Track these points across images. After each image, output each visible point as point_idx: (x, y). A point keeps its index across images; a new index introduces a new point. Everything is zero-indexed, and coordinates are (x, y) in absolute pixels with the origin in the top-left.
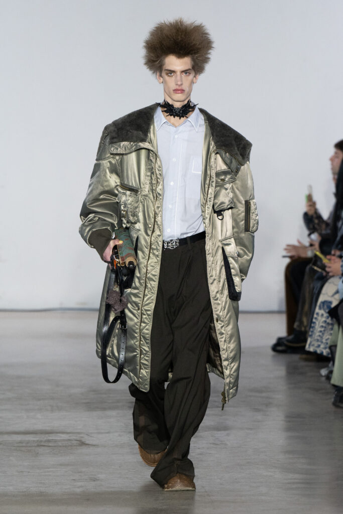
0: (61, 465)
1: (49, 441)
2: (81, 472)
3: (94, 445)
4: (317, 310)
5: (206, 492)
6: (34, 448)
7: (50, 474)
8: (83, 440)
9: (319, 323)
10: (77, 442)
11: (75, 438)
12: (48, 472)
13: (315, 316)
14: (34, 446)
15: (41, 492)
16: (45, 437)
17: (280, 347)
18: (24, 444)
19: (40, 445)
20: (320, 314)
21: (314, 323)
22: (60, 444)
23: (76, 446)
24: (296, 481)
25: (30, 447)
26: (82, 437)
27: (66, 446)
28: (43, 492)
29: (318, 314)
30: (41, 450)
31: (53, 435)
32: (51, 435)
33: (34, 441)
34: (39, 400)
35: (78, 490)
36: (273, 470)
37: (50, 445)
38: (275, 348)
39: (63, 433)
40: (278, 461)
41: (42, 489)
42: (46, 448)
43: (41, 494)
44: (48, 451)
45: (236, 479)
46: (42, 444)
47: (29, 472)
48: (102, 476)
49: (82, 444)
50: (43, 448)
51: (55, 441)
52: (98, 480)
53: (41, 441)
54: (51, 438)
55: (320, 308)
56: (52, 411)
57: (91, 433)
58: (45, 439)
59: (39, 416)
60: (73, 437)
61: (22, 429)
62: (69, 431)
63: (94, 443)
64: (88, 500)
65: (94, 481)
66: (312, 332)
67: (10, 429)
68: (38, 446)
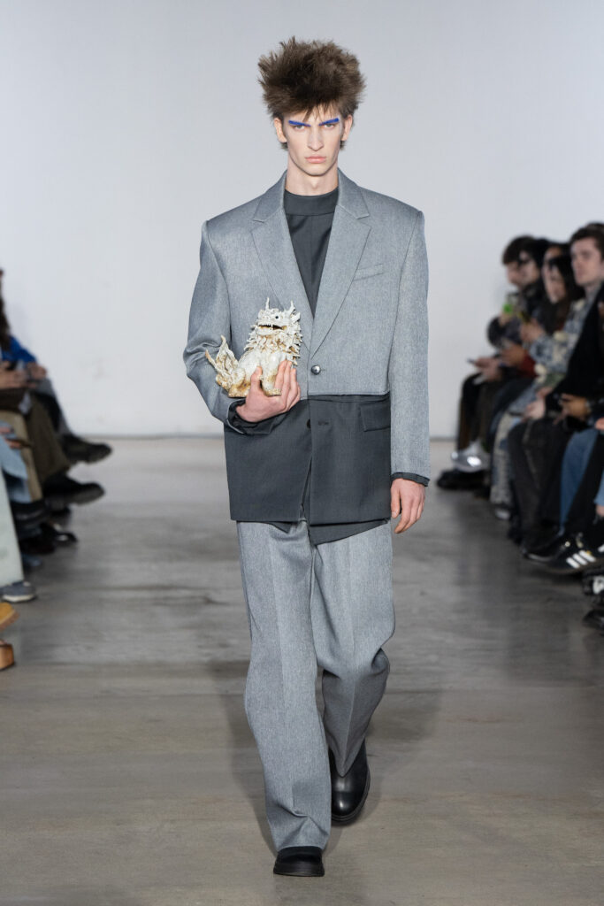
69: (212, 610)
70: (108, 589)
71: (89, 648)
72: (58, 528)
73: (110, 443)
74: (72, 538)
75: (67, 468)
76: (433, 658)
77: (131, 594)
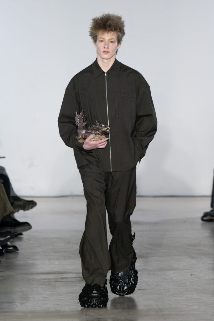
0: (70, 293)
1: (63, 278)
5: (160, 309)
6: (53, 283)
7: (63, 299)
11: (79, 276)
12: (62, 297)
14: (53, 282)
15: (57, 310)
16: (59, 276)
18: (47, 281)
22: (69, 280)
23: (80, 281)
25: (51, 282)
27: (73, 281)
30: (57, 284)
32: (64, 274)
33: (53, 278)
34: (57, 253)
36: (202, 295)
37: (64, 280)
38: (202, 219)
39: (72, 273)
40: (205, 289)
41: (58, 308)
42: (61, 283)
44: (62, 285)
46: (58, 280)
47: (49, 298)
50: (59, 282)
51: (66, 278)
53: (58, 279)
54: (63, 276)
56: (65, 259)
58: (60, 277)
59: (57, 263)
61: (46, 271)
67: (39, 271)
68: (56, 281)
70: (32, 274)
71: (22, 304)
72: (9, 243)
73: (35, 200)
74: (15, 248)
75: (13, 213)
76: (196, 307)
77: (44, 276)
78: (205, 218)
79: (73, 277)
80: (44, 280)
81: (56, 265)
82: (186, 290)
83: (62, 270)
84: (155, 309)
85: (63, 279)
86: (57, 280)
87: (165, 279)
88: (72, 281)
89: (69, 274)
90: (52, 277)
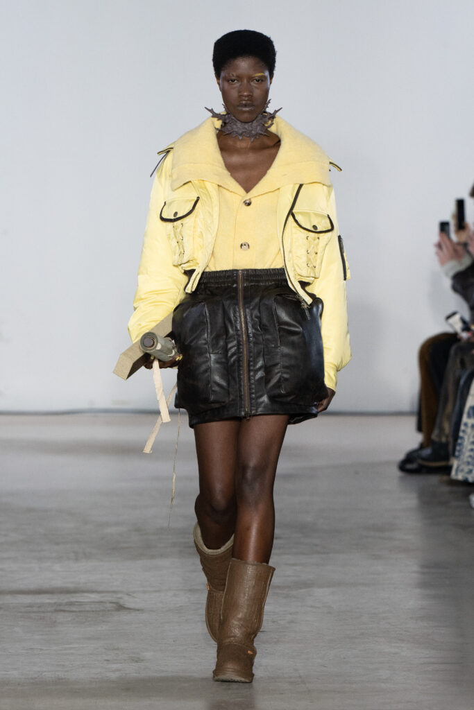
1: (71, 604)
2: (118, 649)
3: (138, 610)
4: (465, 419)
5: (300, 677)
6: (49, 614)
7: (72, 651)
8: (121, 602)
9: (469, 439)
10: (111, 605)
11: (110, 599)
12: (71, 648)
13: (462, 427)
14: (50, 612)
15: (59, 679)
16: (65, 599)
17: (411, 465)
18: (35, 609)
19: (58, 609)
20: (470, 425)
21: (462, 438)
22: (87, 608)
23: (112, 611)
24: (432, 660)
26: (121, 598)
27: (96, 611)
28: (62, 679)
29: (466, 425)
30: (60, 617)
31: (77, 595)
32: (74, 595)
33: (49, 604)
34: (57, 544)
35: (113, 676)
36: (398, 645)
37: (74, 609)
38: (403, 466)
39: (92, 592)
41: (61, 674)
42: (67, 614)
43: (59, 682)
44: (69, 619)
45: (344, 658)
46: (62, 608)
47: (41, 649)
48: (148, 655)
49: (120, 607)
50: (63, 613)
51: (81, 604)
52: (142, 660)
53: (60, 605)
54: (73, 600)
55: (469, 416)
56: (77, 560)
57: (134, 592)
58: (66, 601)
59: (57, 567)
60: (108, 598)
61: (32, 587)
62: (101, 589)
63: (137, 606)
64: (128, 689)
65: (137, 662)
66: (459, 451)
67: (14, 586)
68: (56, 611)
69: (125, 617)
77: (28, 599)
78: (409, 466)
79: (96, 600)
80: (28, 607)
81: (58, 573)
82: (362, 634)
83: (70, 586)
84: (291, 678)
85: (75, 605)
86: (59, 608)
87: (312, 607)
88: (93, 611)
89: (86, 594)
90: (48, 601)
